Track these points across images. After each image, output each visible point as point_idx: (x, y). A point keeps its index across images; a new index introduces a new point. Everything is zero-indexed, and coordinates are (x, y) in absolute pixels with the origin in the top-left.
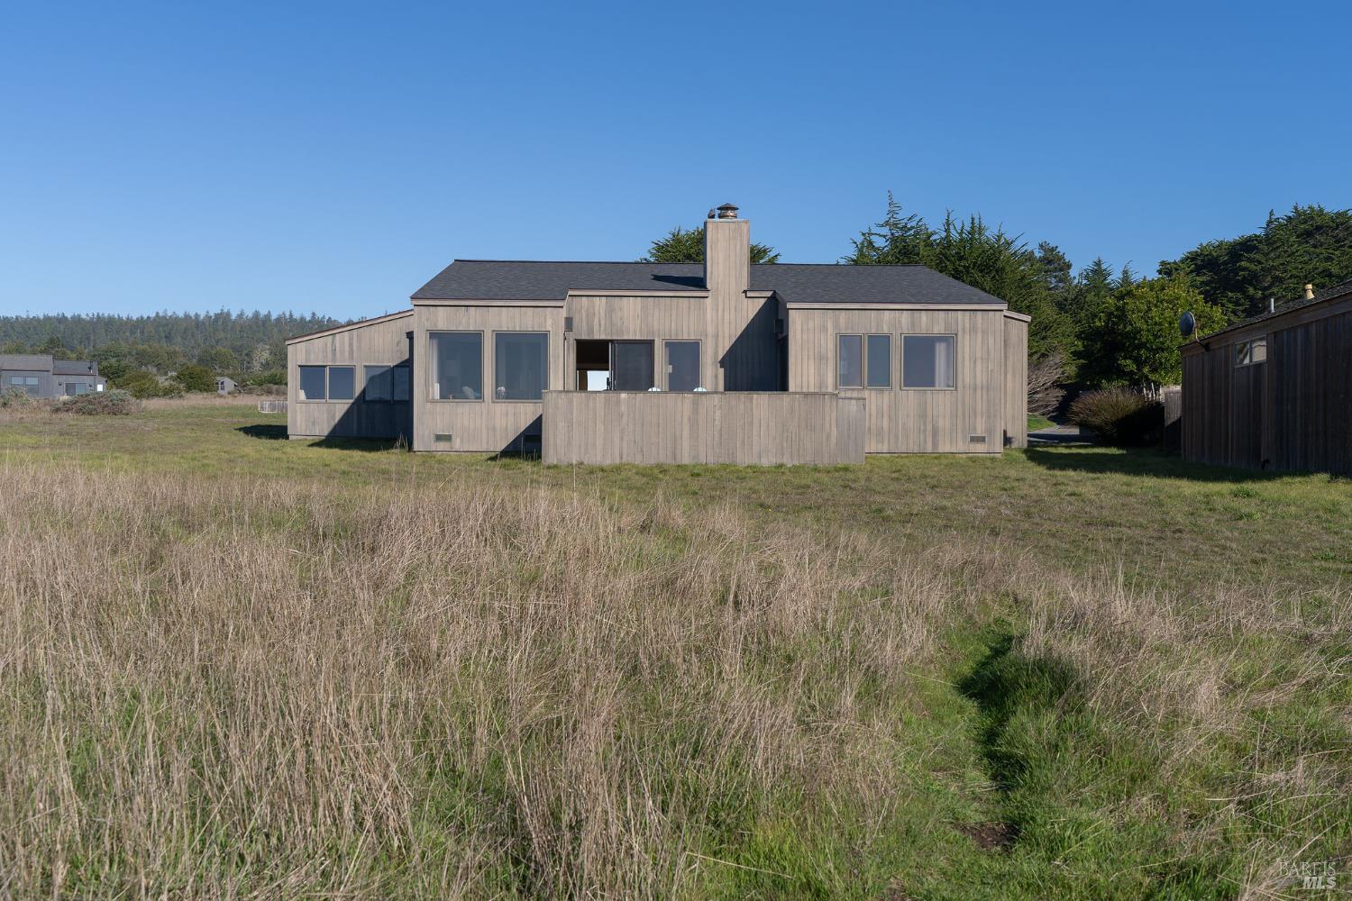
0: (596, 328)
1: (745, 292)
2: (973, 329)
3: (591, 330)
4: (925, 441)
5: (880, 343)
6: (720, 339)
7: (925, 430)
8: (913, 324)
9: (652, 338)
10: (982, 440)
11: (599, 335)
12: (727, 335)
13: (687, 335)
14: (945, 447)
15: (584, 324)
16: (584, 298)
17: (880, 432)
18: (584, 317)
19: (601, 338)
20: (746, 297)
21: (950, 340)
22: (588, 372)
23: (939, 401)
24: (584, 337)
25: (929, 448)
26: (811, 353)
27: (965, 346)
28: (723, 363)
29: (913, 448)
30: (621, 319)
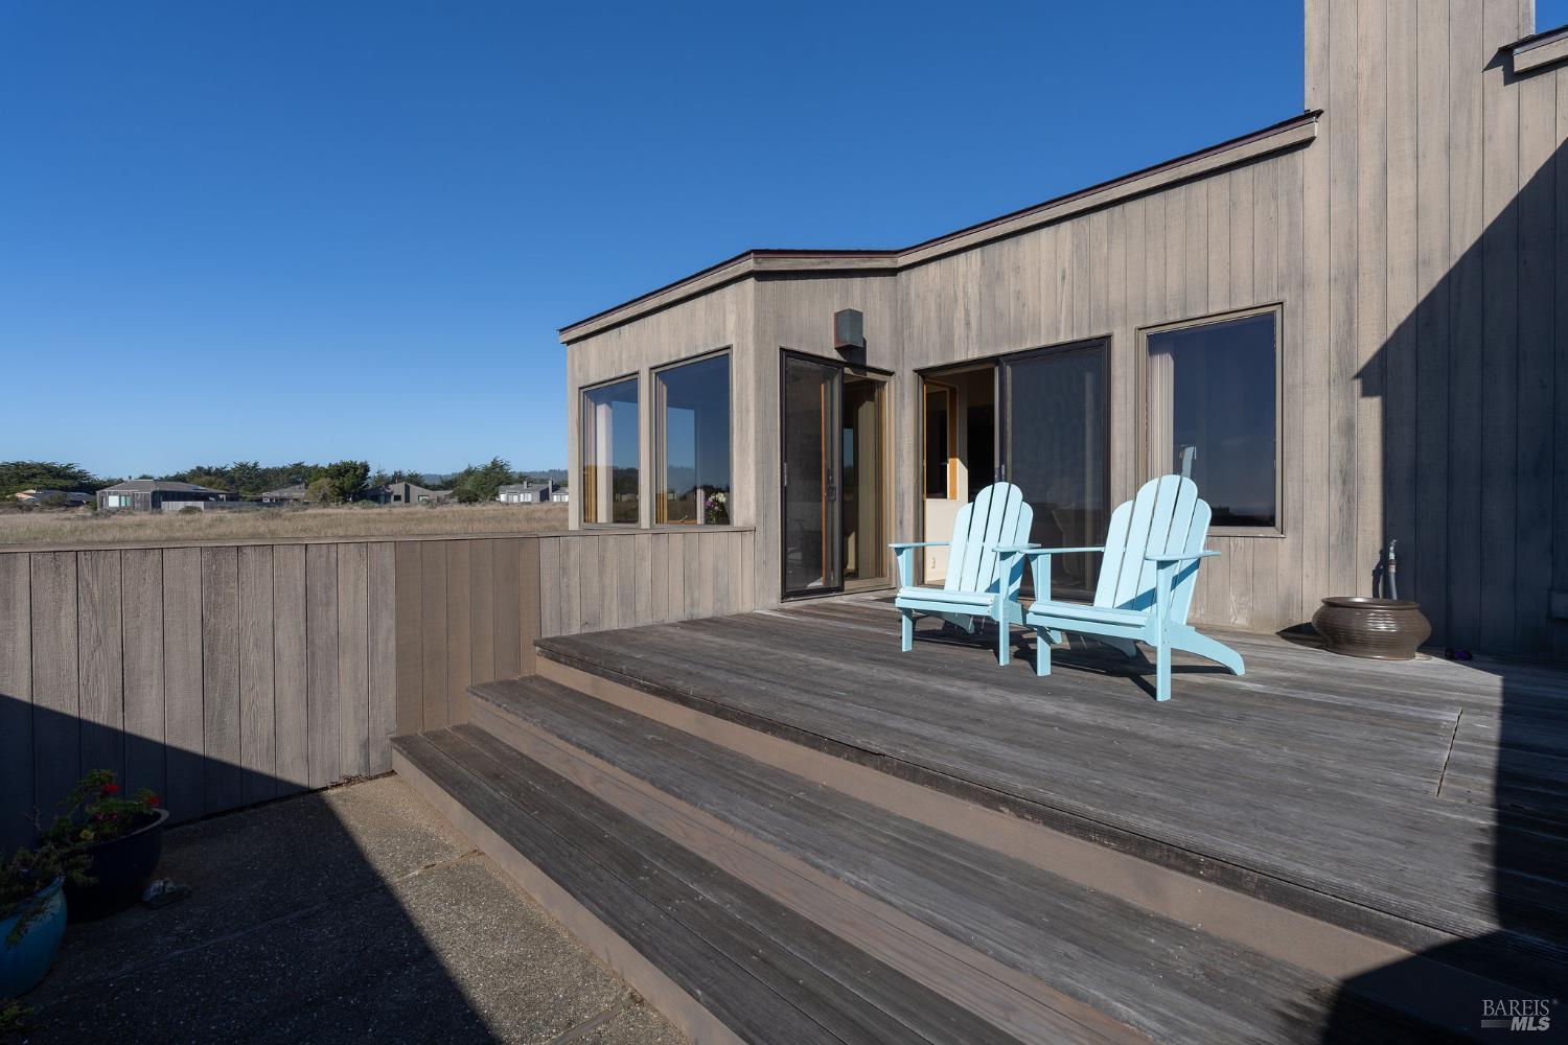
1: (1507, 53)
3: (947, 340)
9: (1104, 332)
13: (1222, 299)
15: (933, 328)
16: (932, 266)
18: (933, 312)
28: (1375, 377)
30: (1019, 295)
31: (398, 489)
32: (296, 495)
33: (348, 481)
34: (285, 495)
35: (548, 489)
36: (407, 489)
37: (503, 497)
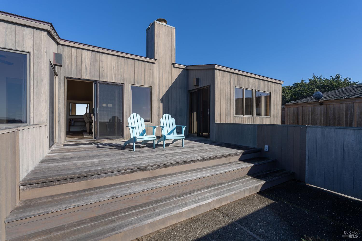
0: (83, 70)
1: (173, 64)
3: (79, 71)
6: (161, 87)
9: (123, 83)
11: (86, 76)
12: (164, 85)
13: (143, 83)
15: (74, 67)
16: (73, 49)
18: (73, 63)
19: (87, 78)
20: (174, 67)
22: (77, 105)
24: (74, 75)
28: (162, 100)
30: (102, 67)
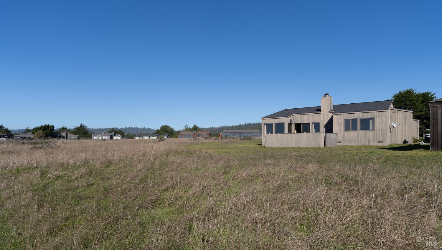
1: (329, 111)
2: (379, 116)
3: (297, 122)
4: (366, 142)
5: (354, 121)
7: (366, 140)
8: (363, 116)
9: (310, 122)
10: (382, 142)
12: (325, 121)
13: (317, 121)
14: (371, 144)
15: (296, 120)
16: (296, 115)
17: (354, 141)
19: (300, 123)
20: (330, 113)
21: (373, 119)
23: (369, 133)
25: (367, 144)
26: (338, 124)
27: (377, 121)
28: (325, 127)
29: (363, 144)
30: (303, 119)
31: (64, 134)
32: (29, 136)
33: (48, 131)
34: (26, 136)
35: (112, 135)
36: (67, 134)
37: (95, 138)
